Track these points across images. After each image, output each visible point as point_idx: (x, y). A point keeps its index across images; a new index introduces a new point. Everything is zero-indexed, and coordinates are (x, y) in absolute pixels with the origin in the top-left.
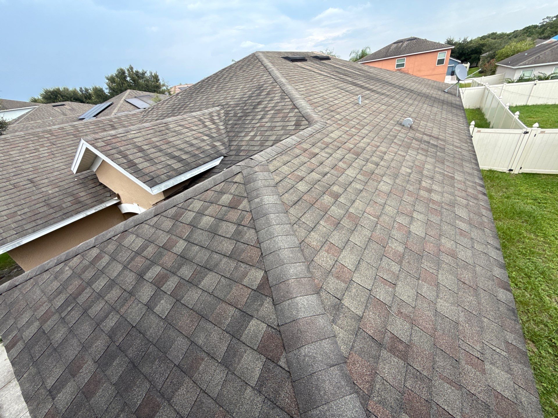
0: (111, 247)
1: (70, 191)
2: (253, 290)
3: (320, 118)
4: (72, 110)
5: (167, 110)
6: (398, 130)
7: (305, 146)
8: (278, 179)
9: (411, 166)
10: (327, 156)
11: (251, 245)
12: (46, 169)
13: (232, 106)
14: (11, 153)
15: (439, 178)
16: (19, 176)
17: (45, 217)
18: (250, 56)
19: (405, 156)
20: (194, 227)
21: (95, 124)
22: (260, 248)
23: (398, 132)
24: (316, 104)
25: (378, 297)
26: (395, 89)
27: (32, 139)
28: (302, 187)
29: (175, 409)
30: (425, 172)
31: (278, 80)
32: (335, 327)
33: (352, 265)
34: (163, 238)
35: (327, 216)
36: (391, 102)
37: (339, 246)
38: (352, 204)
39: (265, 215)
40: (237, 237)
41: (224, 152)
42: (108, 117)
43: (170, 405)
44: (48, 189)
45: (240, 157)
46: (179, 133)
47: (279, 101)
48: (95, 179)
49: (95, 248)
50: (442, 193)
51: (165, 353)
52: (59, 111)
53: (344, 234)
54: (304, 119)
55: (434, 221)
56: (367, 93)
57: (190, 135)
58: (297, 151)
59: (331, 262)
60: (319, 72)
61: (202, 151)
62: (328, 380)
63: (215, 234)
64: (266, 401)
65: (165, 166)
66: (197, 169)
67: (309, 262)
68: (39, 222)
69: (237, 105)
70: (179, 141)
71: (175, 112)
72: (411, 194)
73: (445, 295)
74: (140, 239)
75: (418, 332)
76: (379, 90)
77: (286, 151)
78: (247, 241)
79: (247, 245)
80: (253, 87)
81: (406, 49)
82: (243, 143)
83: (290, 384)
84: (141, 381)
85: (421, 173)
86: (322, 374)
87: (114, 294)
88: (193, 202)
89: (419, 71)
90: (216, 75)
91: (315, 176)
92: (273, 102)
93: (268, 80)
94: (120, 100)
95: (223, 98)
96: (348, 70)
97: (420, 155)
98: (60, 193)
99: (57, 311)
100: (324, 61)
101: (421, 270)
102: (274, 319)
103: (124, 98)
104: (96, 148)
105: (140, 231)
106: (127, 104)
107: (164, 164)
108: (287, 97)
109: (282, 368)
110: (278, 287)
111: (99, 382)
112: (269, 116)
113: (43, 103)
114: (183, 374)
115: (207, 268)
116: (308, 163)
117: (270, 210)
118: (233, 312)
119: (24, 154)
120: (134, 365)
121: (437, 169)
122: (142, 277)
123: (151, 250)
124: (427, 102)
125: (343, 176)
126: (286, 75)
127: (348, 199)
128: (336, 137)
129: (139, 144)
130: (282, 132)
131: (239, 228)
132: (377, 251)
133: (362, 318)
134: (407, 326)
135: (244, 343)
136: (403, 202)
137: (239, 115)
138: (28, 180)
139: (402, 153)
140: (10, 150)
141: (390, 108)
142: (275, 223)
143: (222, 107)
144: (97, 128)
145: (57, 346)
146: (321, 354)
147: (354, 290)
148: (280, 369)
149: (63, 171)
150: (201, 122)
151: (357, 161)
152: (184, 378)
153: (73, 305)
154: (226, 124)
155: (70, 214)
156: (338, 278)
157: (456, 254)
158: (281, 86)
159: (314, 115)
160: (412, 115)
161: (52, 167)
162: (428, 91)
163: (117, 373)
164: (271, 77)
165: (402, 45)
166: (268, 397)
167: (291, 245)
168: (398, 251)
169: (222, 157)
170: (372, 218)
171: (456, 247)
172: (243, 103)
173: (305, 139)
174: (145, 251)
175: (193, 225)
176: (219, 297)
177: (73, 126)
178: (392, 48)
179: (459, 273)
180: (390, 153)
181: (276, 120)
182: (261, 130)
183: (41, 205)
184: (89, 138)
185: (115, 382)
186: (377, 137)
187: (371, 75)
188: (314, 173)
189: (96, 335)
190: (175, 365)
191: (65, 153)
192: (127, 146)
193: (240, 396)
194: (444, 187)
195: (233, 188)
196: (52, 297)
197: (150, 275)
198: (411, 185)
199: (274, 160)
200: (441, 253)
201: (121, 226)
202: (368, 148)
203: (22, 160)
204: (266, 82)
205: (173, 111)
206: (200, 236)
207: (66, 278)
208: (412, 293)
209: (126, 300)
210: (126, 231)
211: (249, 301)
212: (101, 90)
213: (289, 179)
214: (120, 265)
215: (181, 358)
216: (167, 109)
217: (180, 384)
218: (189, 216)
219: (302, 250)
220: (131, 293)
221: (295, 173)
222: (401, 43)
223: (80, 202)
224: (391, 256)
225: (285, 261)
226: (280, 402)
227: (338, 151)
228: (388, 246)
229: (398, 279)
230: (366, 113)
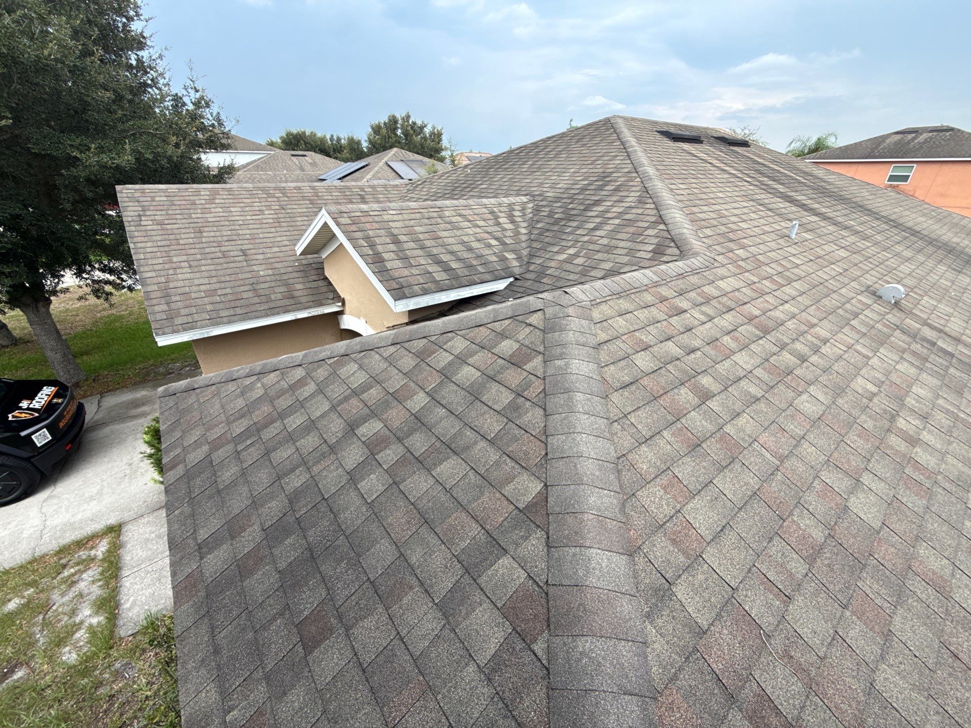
0: (321, 373)
1: (286, 278)
2: (517, 508)
3: (704, 249)
4: (314, 164)
5: (445, 188)
6: (864, 304)
7: (665, 291)
8: (603, 337)
9: (880, 381)
10: (703, 318)
11: (532, 435)
12: (265, 240)
13: (550, 199)
14: (232, 209)
15: (943, 421)
16: (232, 243)
17: (247, 306)
18: (600, 121)
19: (869, 358)
20: (446, 377)
21: (340, 190)
22: (546, 444)
23: (864, 308)
24: (703, 223)
25: (747, 608)
26: (875, 224)
27: (260, 196)
28: (643, 361)
29: (353, 646)
30: (910, 401)
31: (640, 169)
32: (649, 627)
33: (707, 529)
34: (396, 382)
35: (679, 425)
36: (862, 246)
37: (689, 486)
38: (732, 419)
39: (567, 391)
40: (510, 413)
41: (517, 271)
42: (359, 184)
43: (348, 636)
44: (260, 269)
45: (541, 286)
46: (455, 227)
47: (633, 204)
48: (320, 268)
49: (300, 368)
50: (943, 454)
51: (359, 555)
52: (297, 163)
53: (704, 468)
54: (672, 244)
55: (910, 505)
56: (813, 220)
57: (472, 233)
58: (648, 298)
59: (668, 511)
60: (722, 165)
61: (483, 262)
62: (615, 714)
63: (477, 398)
64: (495, 699)
65: (423, 272)
66: (468, 288)
67: (628, 496)
68: (239, 311)
69: (558, 199)
70: (453, 239)
71: (457, 192)
72: (864, 433)
73: (901, 663)
74: (364, 372)
75: (819, 709)
76: (840, 219)
77: (628, 292)
78: (526, 425)
79: (524, 432)
80: (593, 175)
81: (921, 147)
82: (553, 264)
83: (544, 690)
84: (316, 582)
85: (901, 400)
86: (607, 699)
87: (309, 442)
88: (453, 338)
89: (943, 195)
90: (535, 145)
91: (671, 348)
92: (623, 204)
93: (624, 166)
94: (380, 161)
95: (536, 185)
96: (782, 170)
97: (906, 364)
98: (273, 278)
99: (234, 439)
100: (736, 148)
101: (854, 591)
102: (542, 569)
103: (385, 159)
104: (338, 224)
105: (366, 361)
106: (387, 168)
107: (423, 269)
108: (650, 201)
109: (536, 656)
110: (562, 518)
111: (262, 560)
112: (608, 228)
113: (280, 148)
114: (377, 598)
115: (451, 448)
116: (665, 323)
117: (577, 385)
118: (476, 533)
119: (246, 214)
120: (312, 554)
121: (941, 402)
122: (353, 430)
123: (374, 394)
124: (948, 261)
125: (727, 364)
126: (657, 163)
127: (727, 407)
128: (729, 289)
129: (395, 232)
130: (626, 259)
131: (518, 401)
132: (765, 520)
133: (704, 633)
134: (797, 687)
135: (482, 590)
136: (845, 445)
137: (556, 216)
138: (241, 250)
139: (864, 351)
140: (232, 205)
141: (857, 258)
142: (581, 410)
143: (532, 199)
144: (342, 197)
145: (222, 487)
146: (611, 663)
147: (701, 577)
148: (533, 657)
149: (284, 249)
150: (493, 216)
151: (760, 342)
152: (377, 606)
153: (255, 439)
154: (531, 226)
155: (277, 310)
156: (674, 542)
157: (947, 589)
158: (643, 179)
159: (694, 242)
160: (905, 281)
161: (272, 240)
162: (955, 240)
163: (287, 557)
164: (629, 162)
165: (914, 139)
166: (501, 693)
167: (601, 456)
168: (810, 536)
169: (512, 279)
170: (768, 455)
171: (953, 575)
172: (568, 198)
173: (668, 280)
174: (366, 392)
175: (446, 374)
176: (460, 499)
177: (313, 188)
178: (888, 141)
179: (949, 631)
180: (837, 344)
181: (619, 236)
182: (590, 248)
183: (246, 288)
184: (333, 208)
185: (281, 569)
186: (814, 307)
187: (827, 187)
188: (671, 343)
189: (273, 492)
190: (369, 579)
191: (293, 224)
192: (378, 231)
193: (455, 671)
194: (950, 443)
195: (523, 333)
196: (232, 418)
197: (365, 430)
198: (870, 417)
199: (604, 304)
200: (910, 574)
201: (342, 346)
202: (789, 323)
203: (241, 222)
204: (617, 169)
205: (453, 190)
206: (452, 395)
207: (255, 398)
208: (825, 628)
209: (323, 456)
210: (347, 355)
211: (505, 523)
212: (359, 143)
213: (624, 341)
214: (328, 403)
215: (380, 572)
216: (445, 186)
217: (370, 612)
218: (443, 359)
219: (619, 472)
220: (333, 449)
221: (637, 334)
222: (913, 135)
223: (293, 297)
224: (793, 540)
225: (585, 479)
226: (520, 713)
227: (726, 314)
228: (790, 519)
229: (798, 590)
230: (801, 257)
